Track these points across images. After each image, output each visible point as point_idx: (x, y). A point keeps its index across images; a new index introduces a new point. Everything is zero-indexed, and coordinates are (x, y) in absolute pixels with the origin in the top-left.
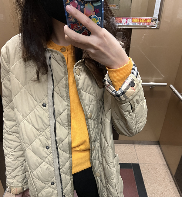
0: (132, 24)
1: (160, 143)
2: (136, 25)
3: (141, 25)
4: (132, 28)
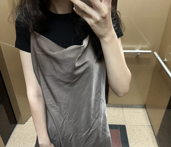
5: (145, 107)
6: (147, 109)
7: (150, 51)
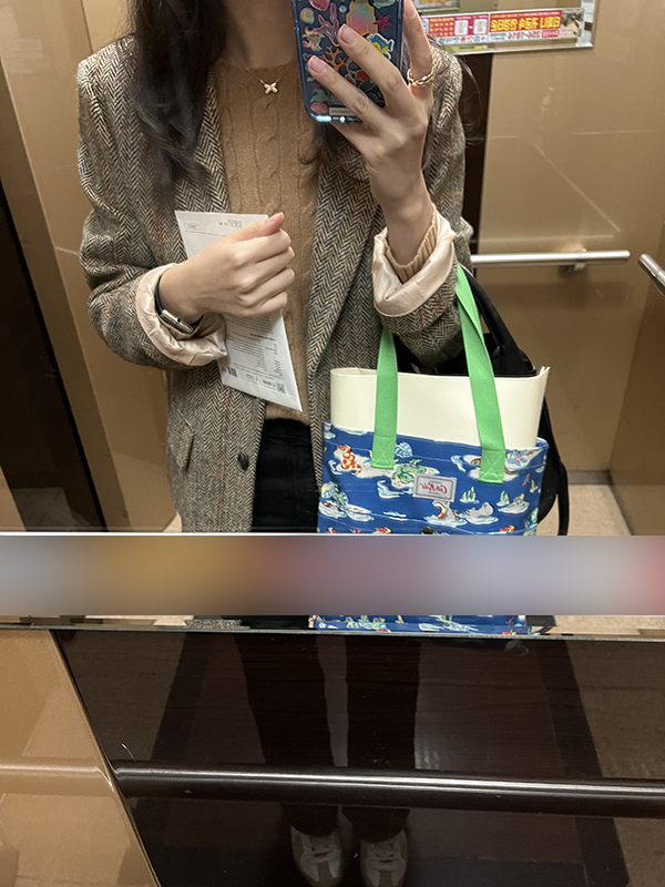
0: (491, 40)
1: (615, 479)
2: (506, 39)
3: (525, 38)
4: (491, 54)
5: (607, 478)
6: (619, 488)
7: (626, 254)
